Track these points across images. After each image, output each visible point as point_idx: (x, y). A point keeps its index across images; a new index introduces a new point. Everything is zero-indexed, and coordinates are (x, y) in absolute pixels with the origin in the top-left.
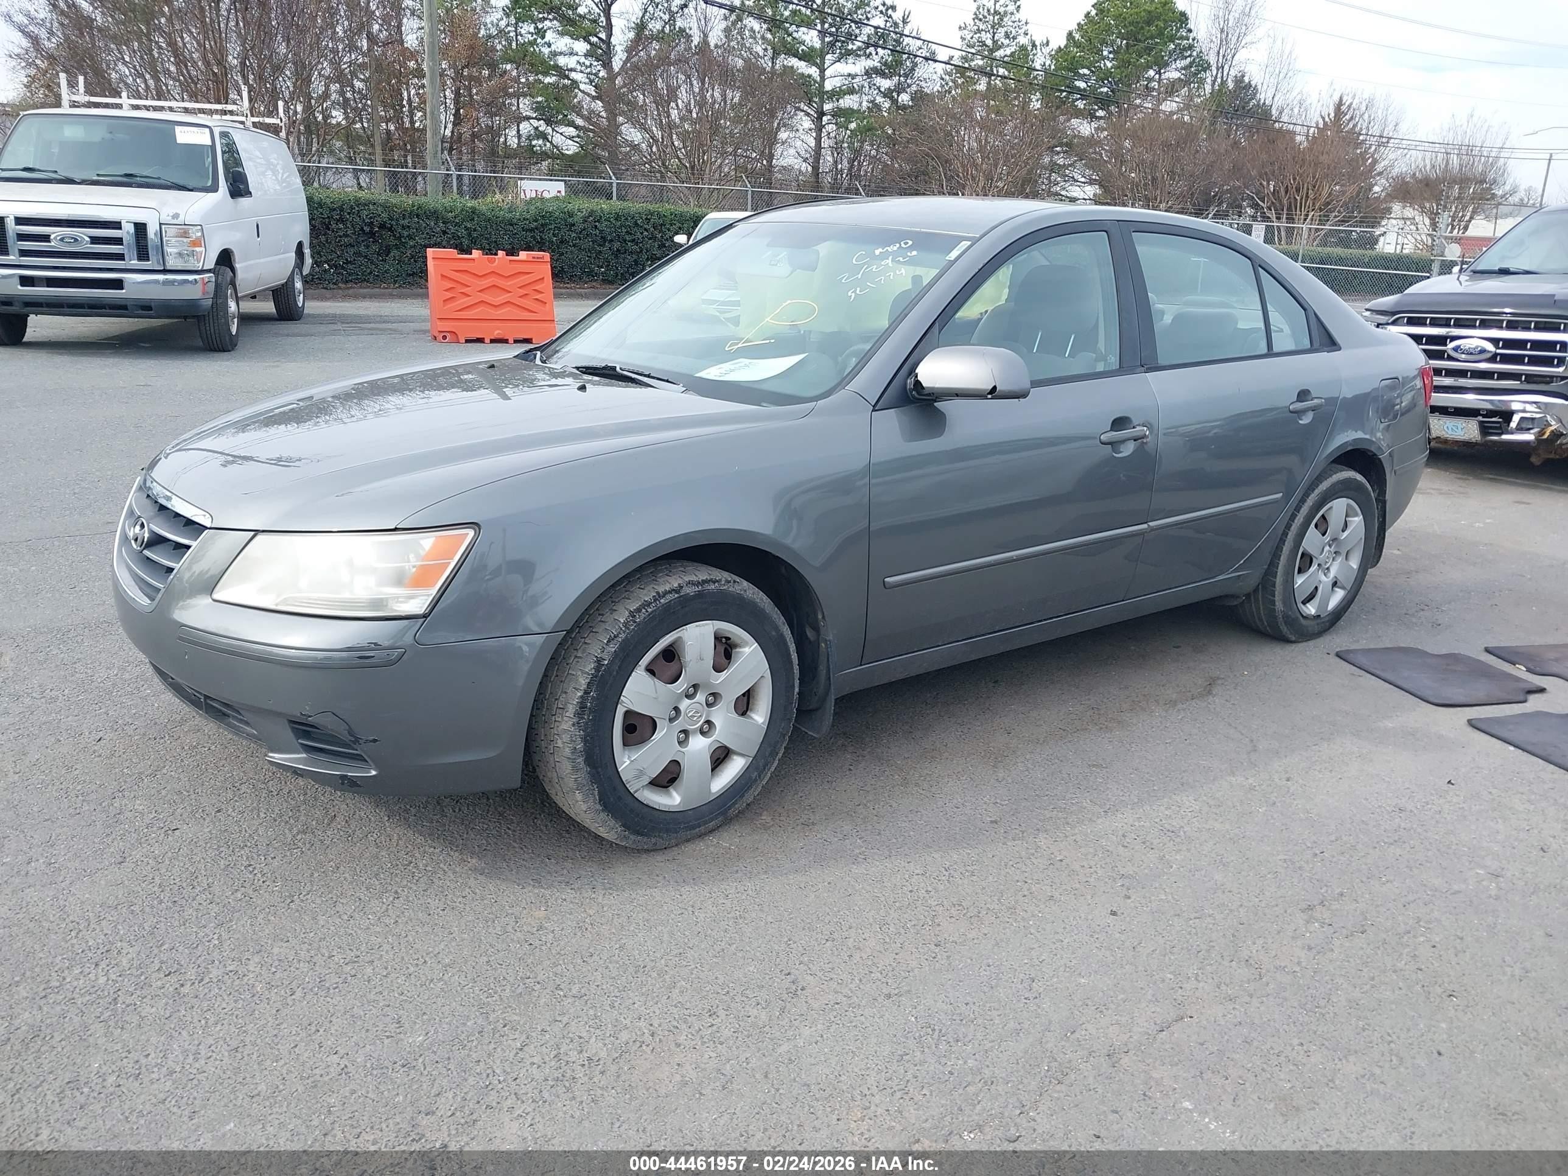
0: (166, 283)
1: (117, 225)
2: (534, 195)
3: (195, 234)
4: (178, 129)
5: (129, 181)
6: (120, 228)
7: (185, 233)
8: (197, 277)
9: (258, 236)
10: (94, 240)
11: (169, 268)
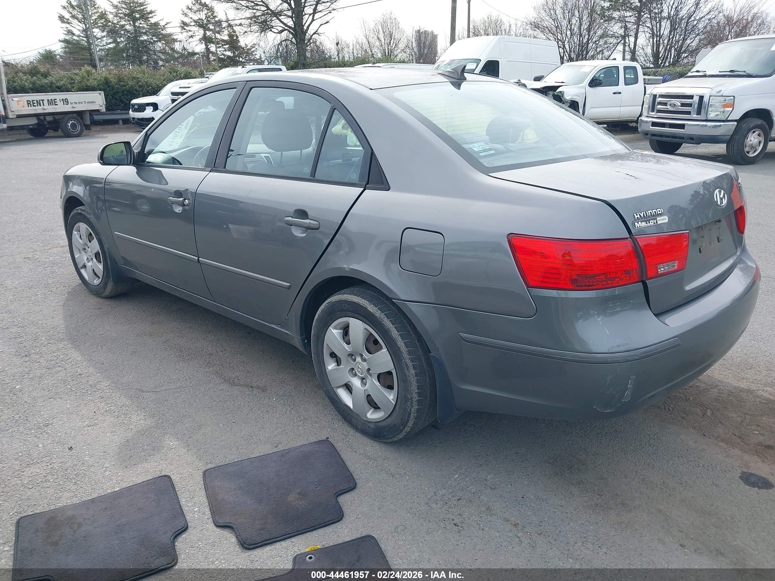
1: (691, 97)
3: (728, 100)
6: (693, 99)
10: (683, 105)
11: (708, 119)
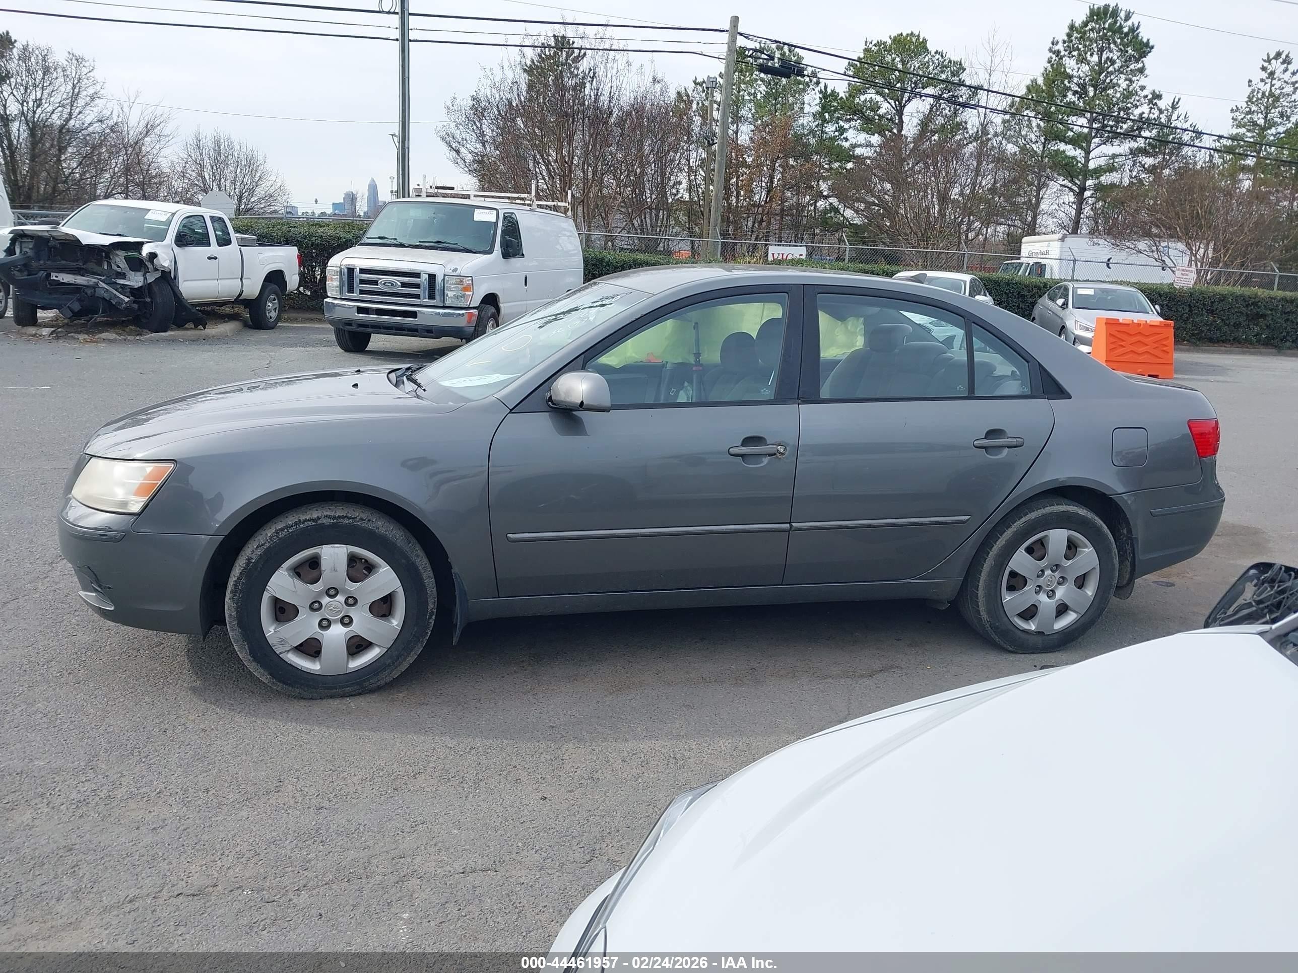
0: (445, 315)
1: (417, 275)
2: (780, 258)
3: (467, 282)
4: (477, 211)
5: (439, 246)
6: (419, 278)
7: (461, 281)
8: (464, 312)
9: (526, 285)
10: (404, 285)
11: (447, 305)
